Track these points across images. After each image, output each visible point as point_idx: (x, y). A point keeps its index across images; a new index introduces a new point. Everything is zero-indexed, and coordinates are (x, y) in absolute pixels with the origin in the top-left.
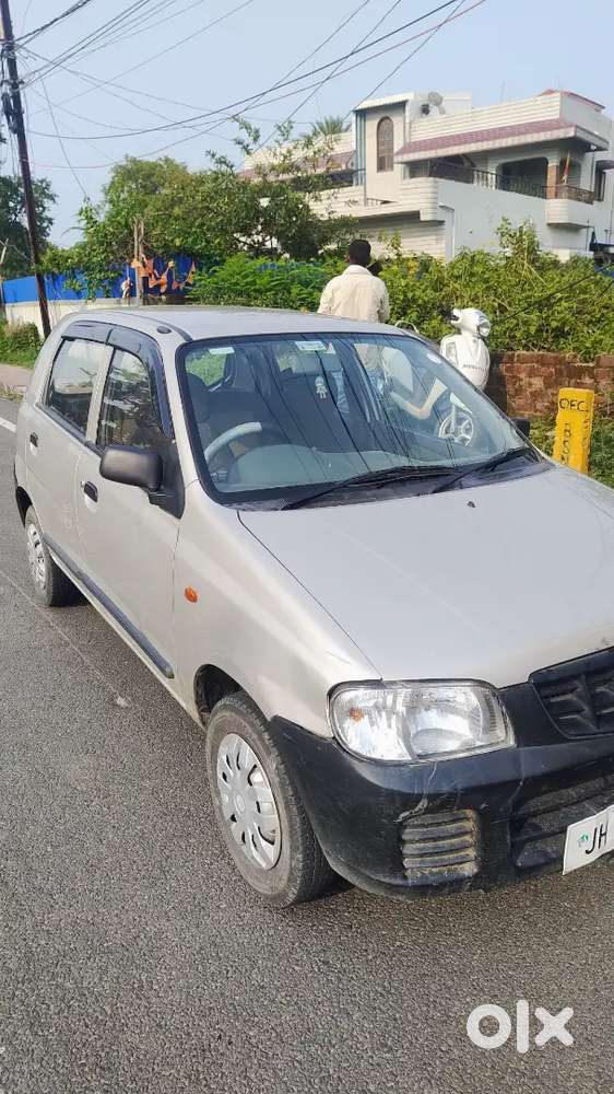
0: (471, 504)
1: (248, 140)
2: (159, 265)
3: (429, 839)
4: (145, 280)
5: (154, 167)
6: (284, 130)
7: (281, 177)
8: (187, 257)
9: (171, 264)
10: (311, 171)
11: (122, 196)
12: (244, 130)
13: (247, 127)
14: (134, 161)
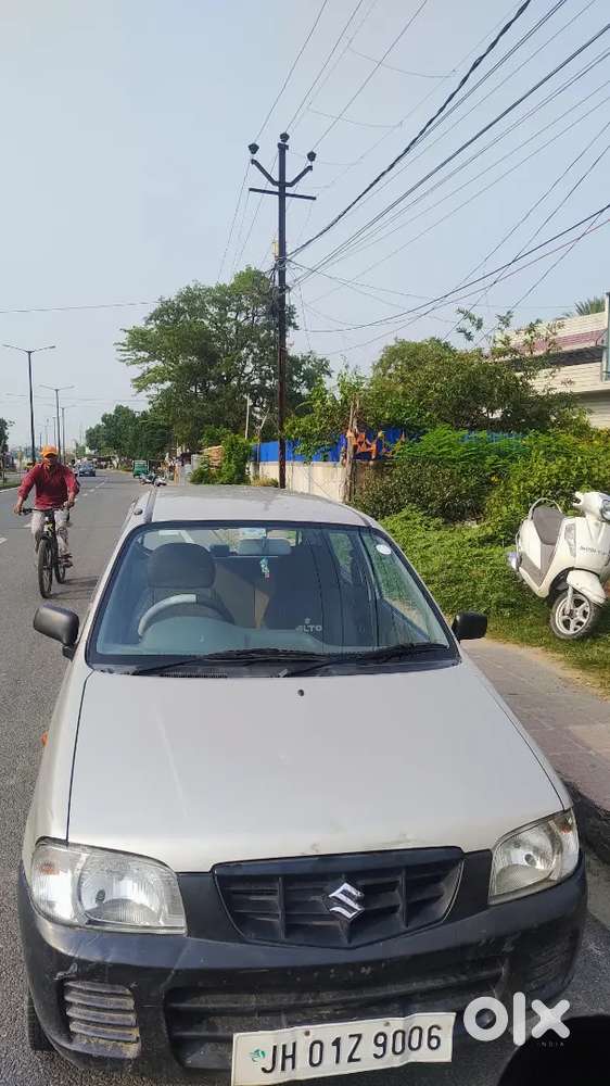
0: (301, 693)
1: (472, 329)
2: (371, 435)
3: (94, 1007)
4: (355, 447)
5: (419, 347)
6: (505, 321)
7: (502, 359)
8: (395, 428)
9: (380, 434)
10: (528, 354)
11: (389, 371)
12: (468, 320)
13: (471, 318)
14: (403, 343)
